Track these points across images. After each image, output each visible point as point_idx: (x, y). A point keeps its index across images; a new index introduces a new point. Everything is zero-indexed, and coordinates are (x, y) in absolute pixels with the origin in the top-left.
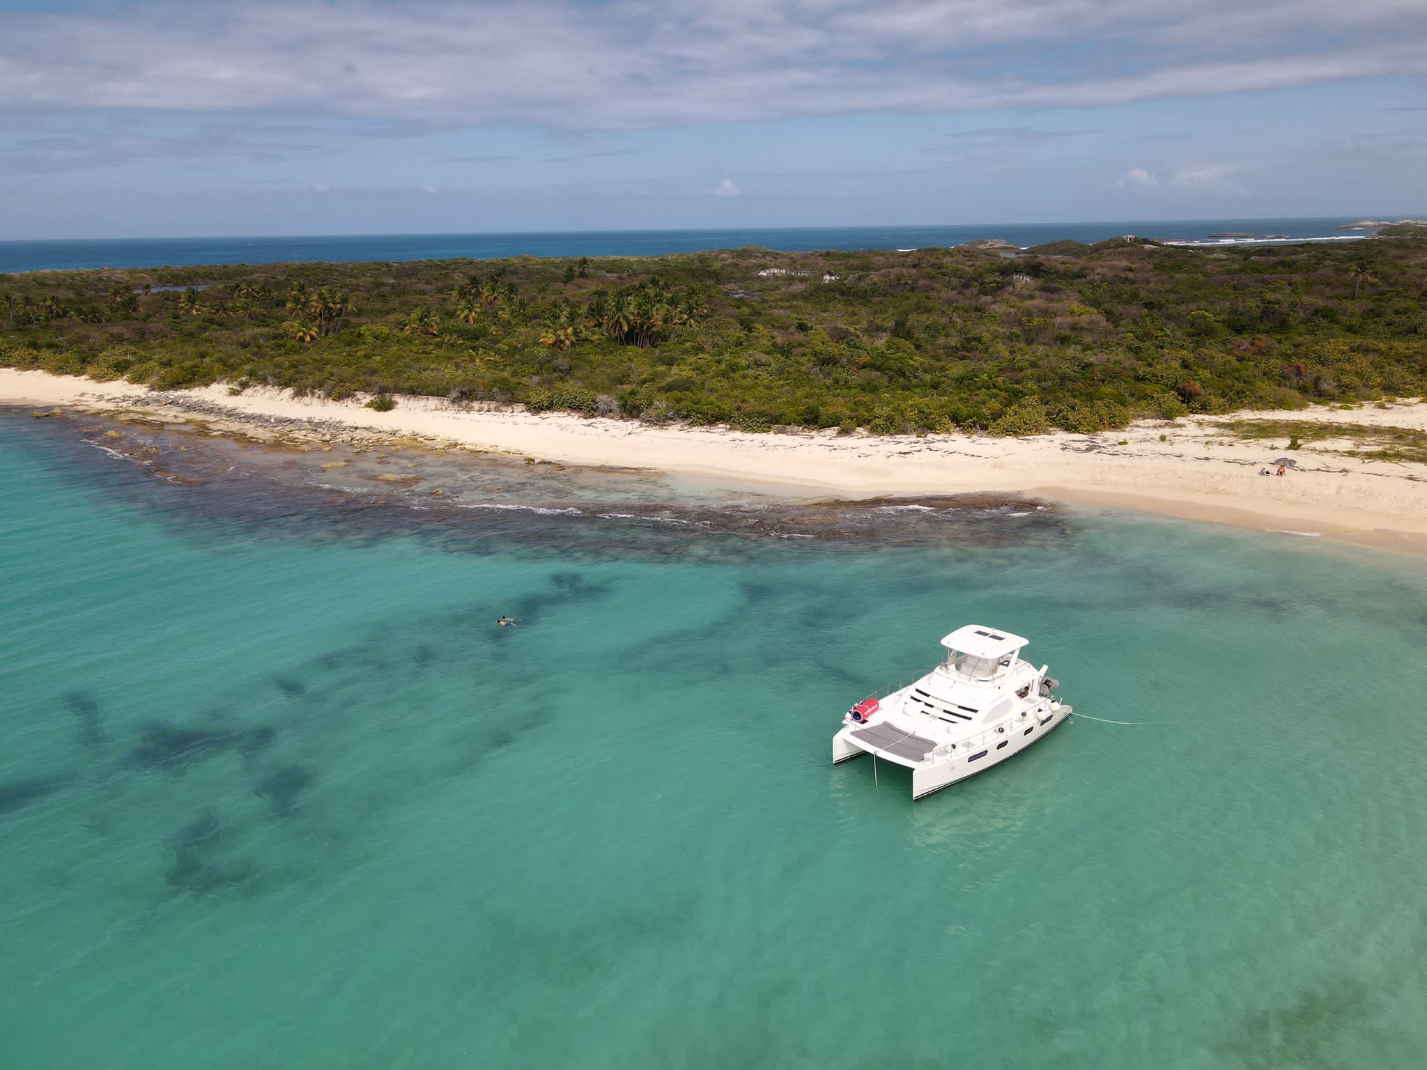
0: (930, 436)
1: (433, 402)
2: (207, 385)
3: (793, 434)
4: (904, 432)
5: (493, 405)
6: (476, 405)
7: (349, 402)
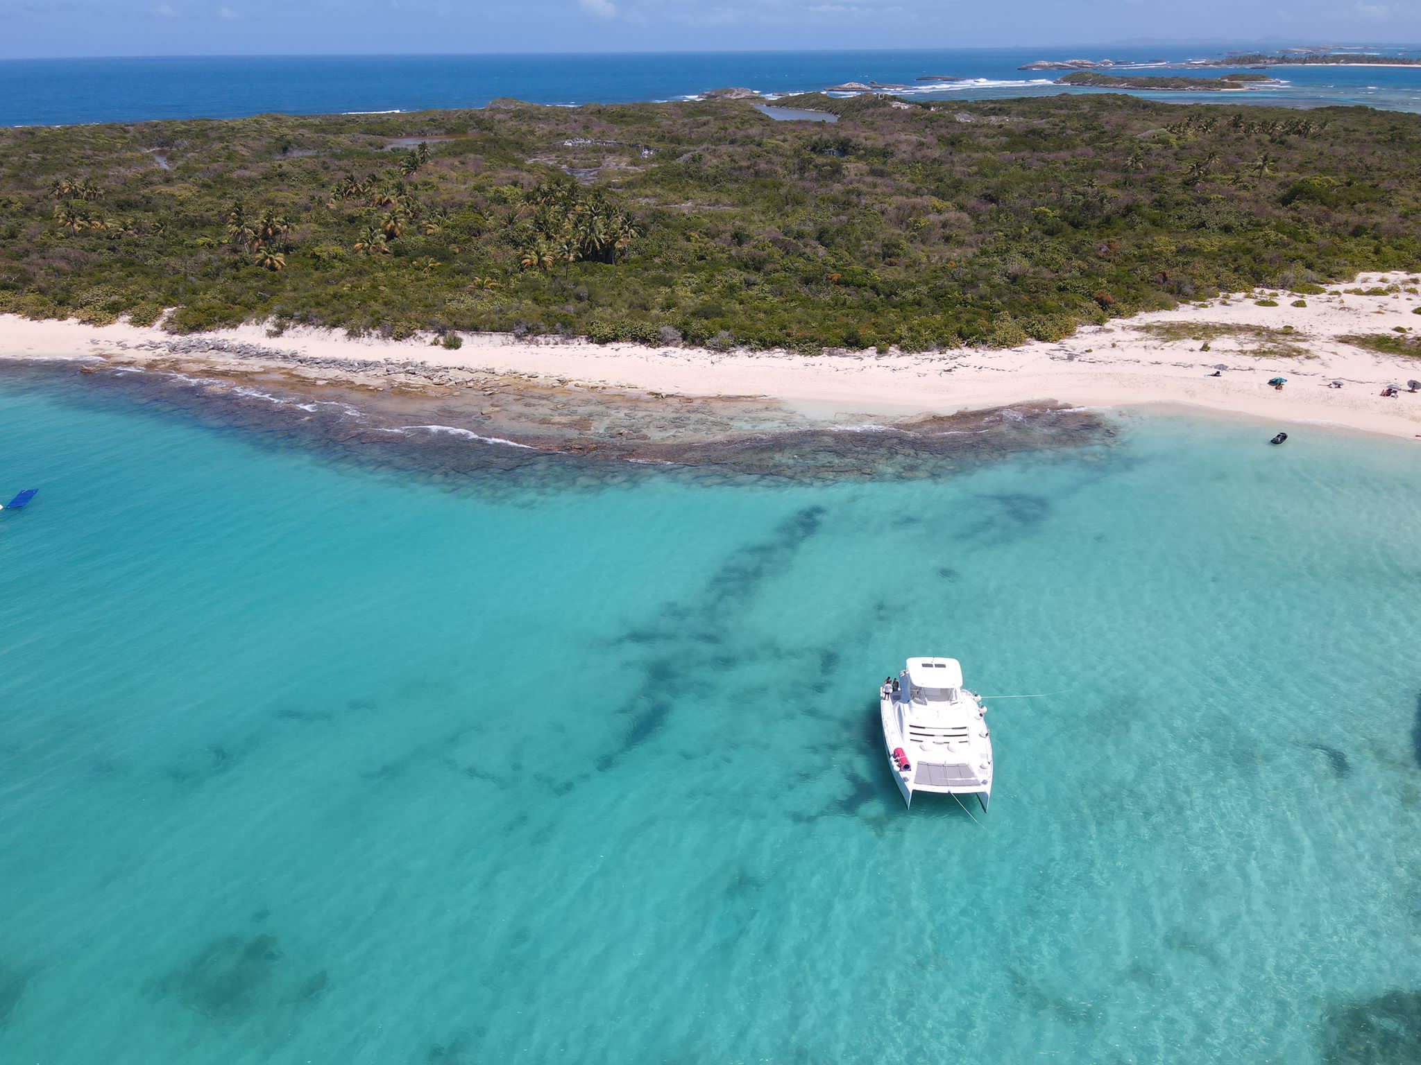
0: (949, 352)
1: (497, 338)
2: (235, 327)
3: (842, 355)
4: (927, 349)
5: (558, 339)
6: (541, 339)
7: (411, 341)
